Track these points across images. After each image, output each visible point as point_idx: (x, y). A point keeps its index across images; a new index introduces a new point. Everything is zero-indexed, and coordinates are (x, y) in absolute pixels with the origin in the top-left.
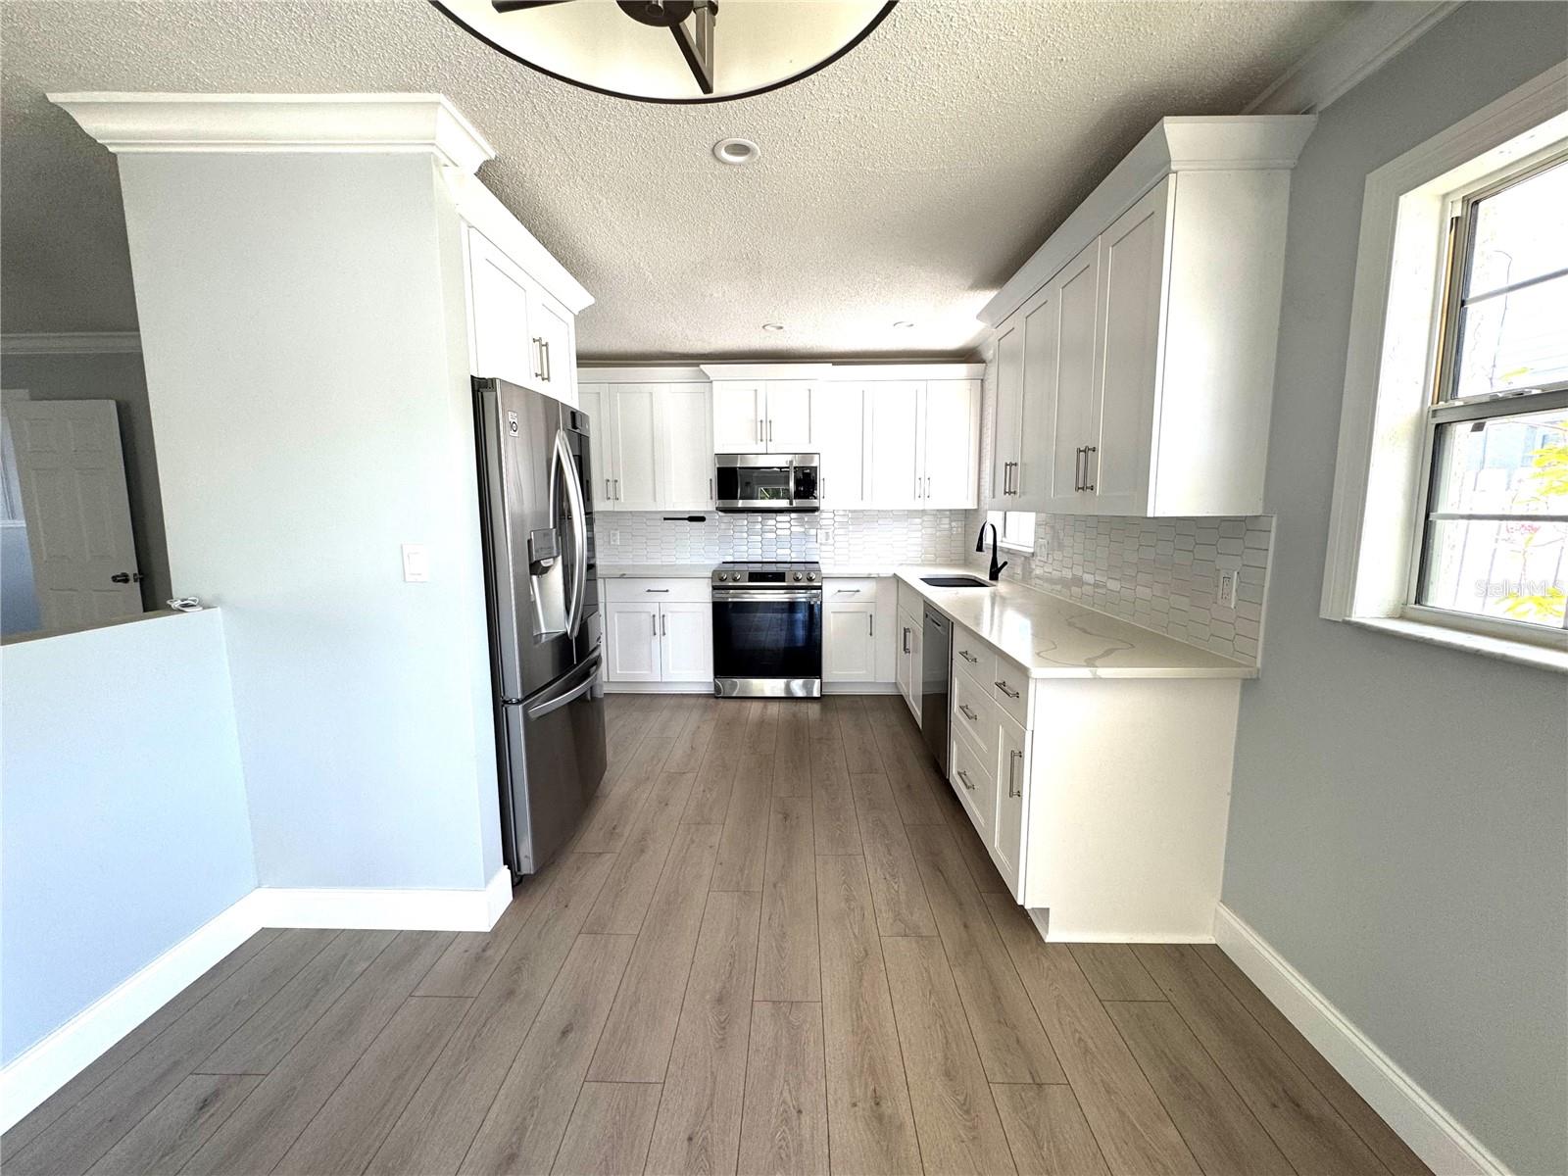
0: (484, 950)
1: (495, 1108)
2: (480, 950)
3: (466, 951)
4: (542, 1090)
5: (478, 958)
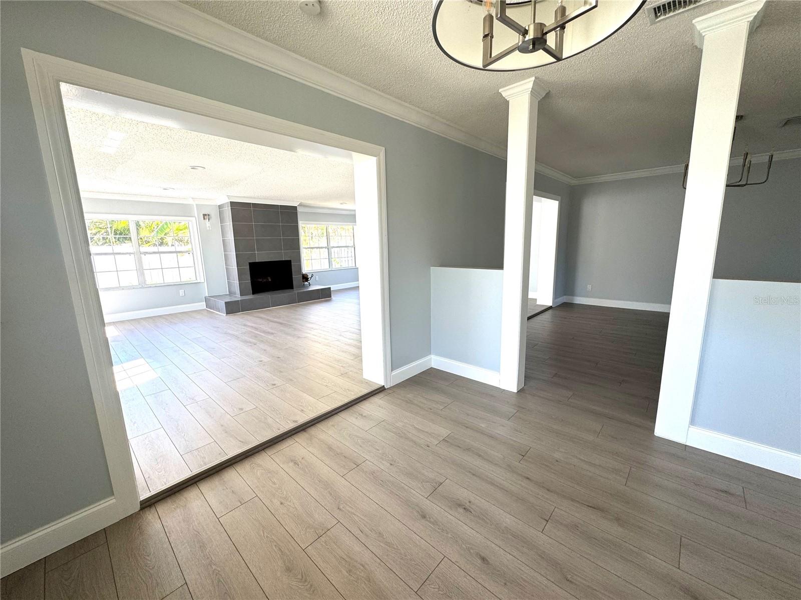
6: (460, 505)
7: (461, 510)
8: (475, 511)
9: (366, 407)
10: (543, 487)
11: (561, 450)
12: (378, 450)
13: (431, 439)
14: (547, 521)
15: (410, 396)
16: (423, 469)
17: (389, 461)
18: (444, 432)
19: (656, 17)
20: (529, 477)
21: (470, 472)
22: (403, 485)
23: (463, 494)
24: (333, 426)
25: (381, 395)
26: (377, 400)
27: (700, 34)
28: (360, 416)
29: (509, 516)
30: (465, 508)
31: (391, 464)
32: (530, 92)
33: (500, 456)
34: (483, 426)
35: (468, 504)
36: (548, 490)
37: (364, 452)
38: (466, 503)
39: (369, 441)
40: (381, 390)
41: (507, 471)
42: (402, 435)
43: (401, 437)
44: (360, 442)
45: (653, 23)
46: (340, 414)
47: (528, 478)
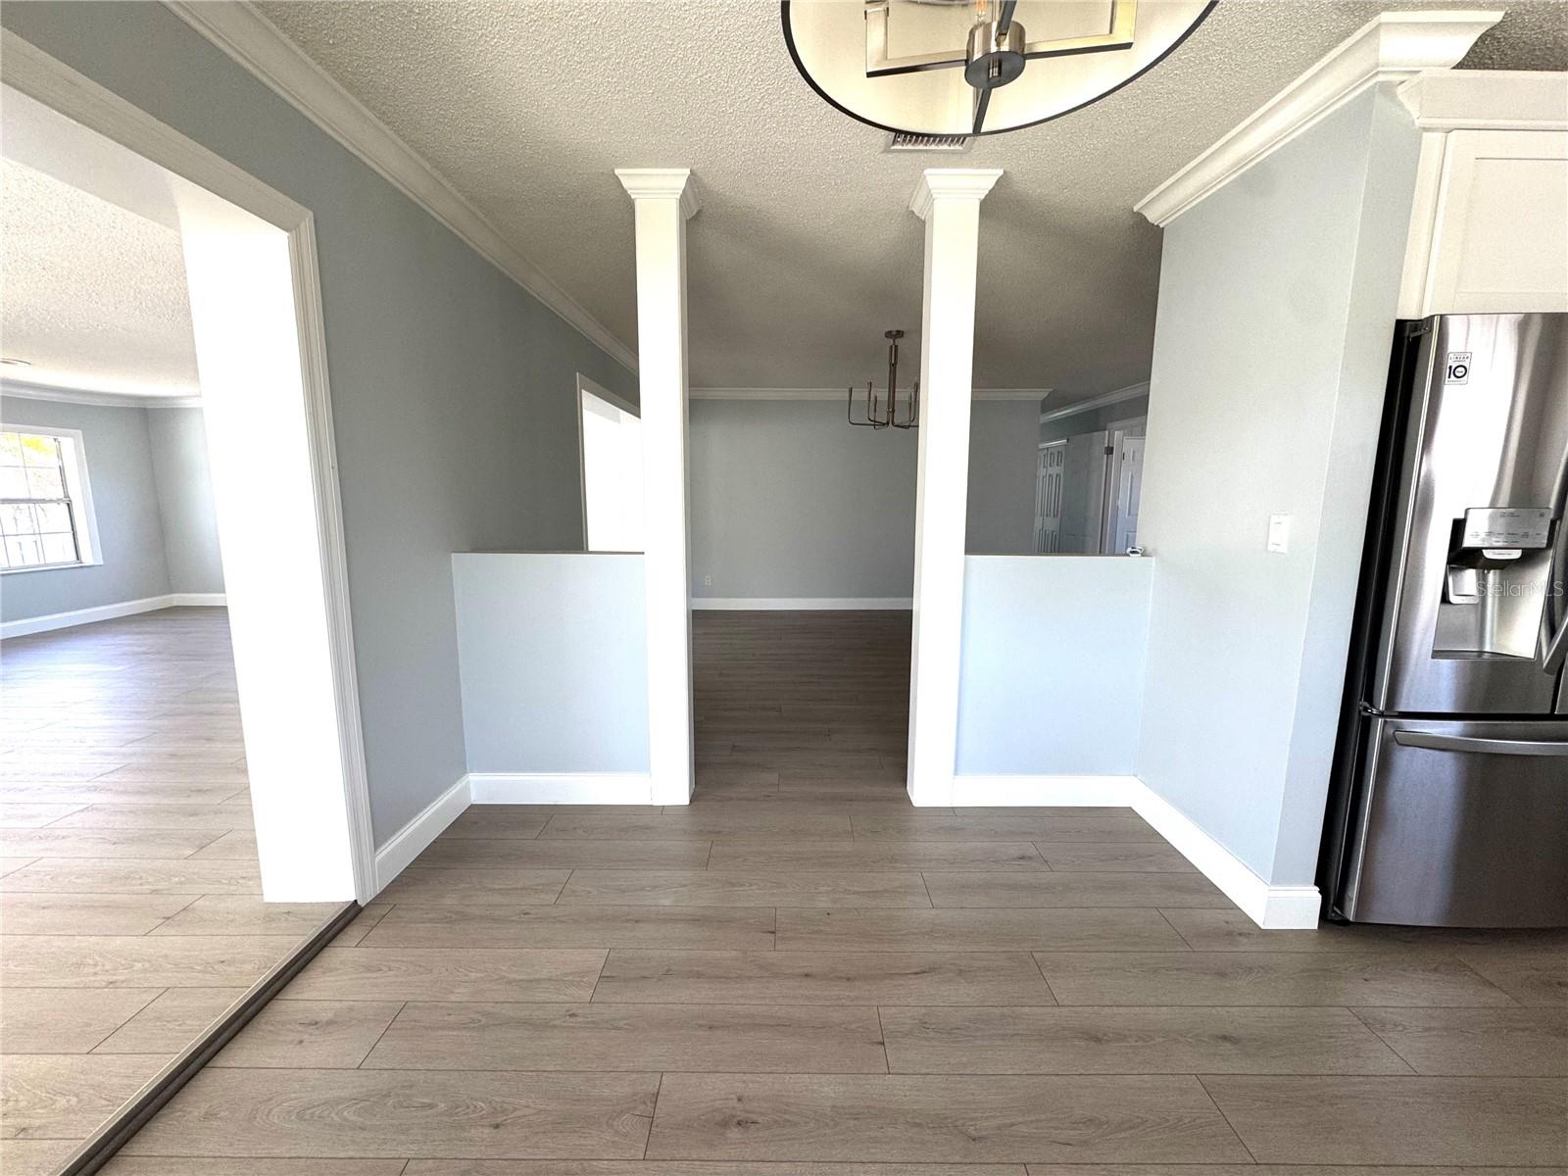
0: (1240, 934)
1: (1122, 1010)
2: (1238, 931)
3: (1227, 922)
4: (1161, 1040)
5: (1230, 934)
6: (725, 1124)
7: (734, 1134)
8: (762, 1114)
9: (316, 992)
10: (840, 978)
11: (822, 889)
12: (431, 1106)
13: (568, 992)
14: (883, 1044)
15: (450, 901)
16: (594, 1087)
17: (485, 1122)
18: (593, 958)
19: (894, 142)
20: (805, 971)
21: (700, 1026)
22: (562, 1165)
23: (716, 1089)
24: (209, 1116)
25: (354, 933)
26: (344, 954)
27: (929, 194)
28: (310, 1029)
29: (824, 1079)
30: (739, 1123)
31: (497, 1126)
32: (678, 197)
33: (734, 953)
34: (667, 902)
35: (739, 1106)
36: (848, 979)
37: (385, 1141)
38: (734, 1108)
39: (388, 1095)
40: (351, 914)
41: (765, 980)
42: (484, 1020)
43: (484, 1028)
44: (353, 1118)
45: (887, 150)
46: (220, 1061)
47: (807, 975)
